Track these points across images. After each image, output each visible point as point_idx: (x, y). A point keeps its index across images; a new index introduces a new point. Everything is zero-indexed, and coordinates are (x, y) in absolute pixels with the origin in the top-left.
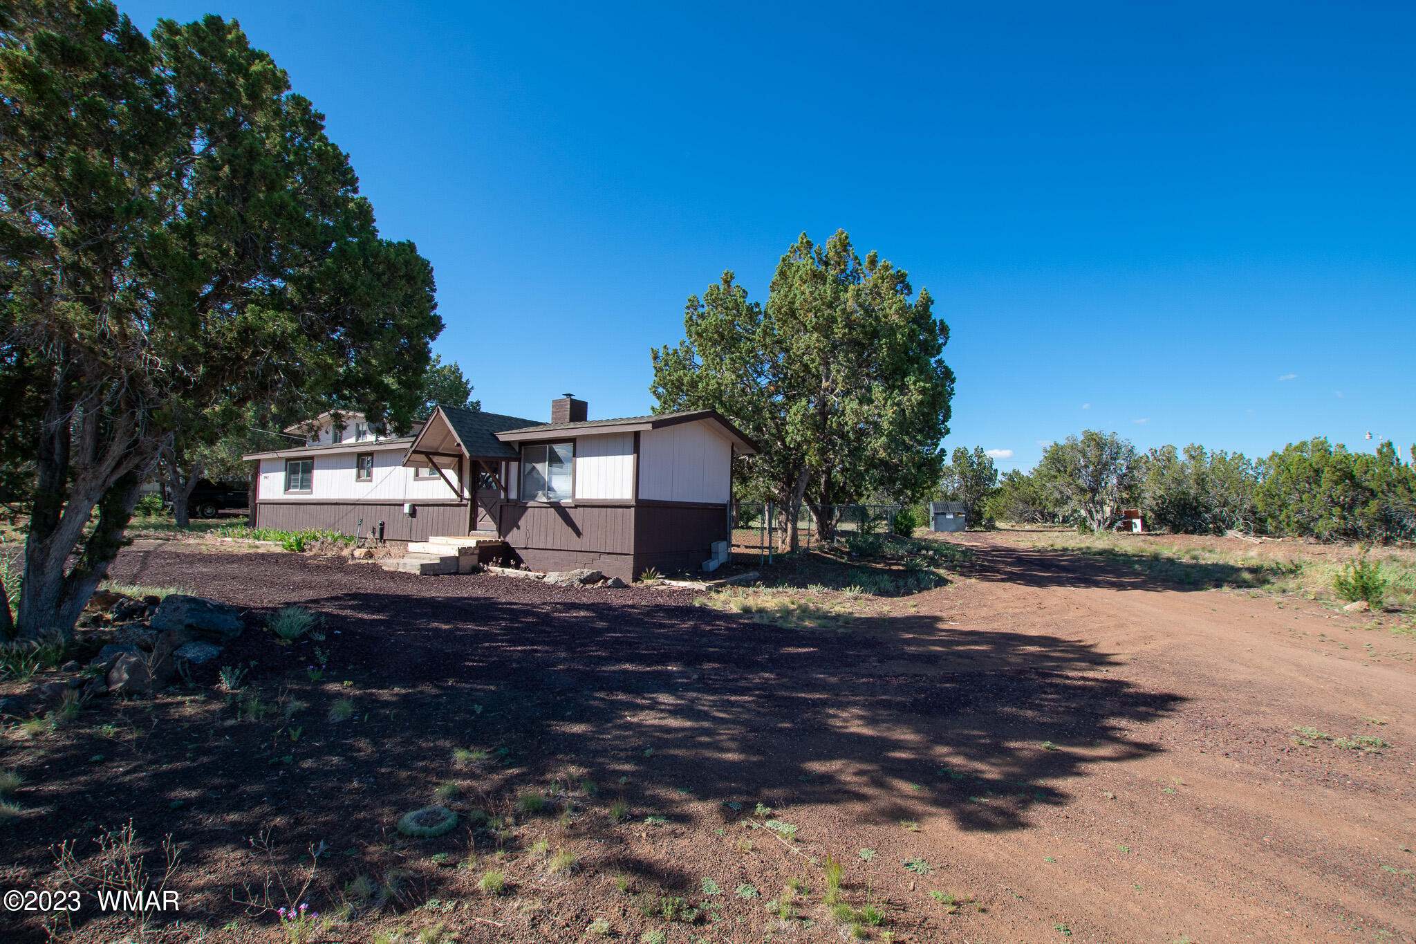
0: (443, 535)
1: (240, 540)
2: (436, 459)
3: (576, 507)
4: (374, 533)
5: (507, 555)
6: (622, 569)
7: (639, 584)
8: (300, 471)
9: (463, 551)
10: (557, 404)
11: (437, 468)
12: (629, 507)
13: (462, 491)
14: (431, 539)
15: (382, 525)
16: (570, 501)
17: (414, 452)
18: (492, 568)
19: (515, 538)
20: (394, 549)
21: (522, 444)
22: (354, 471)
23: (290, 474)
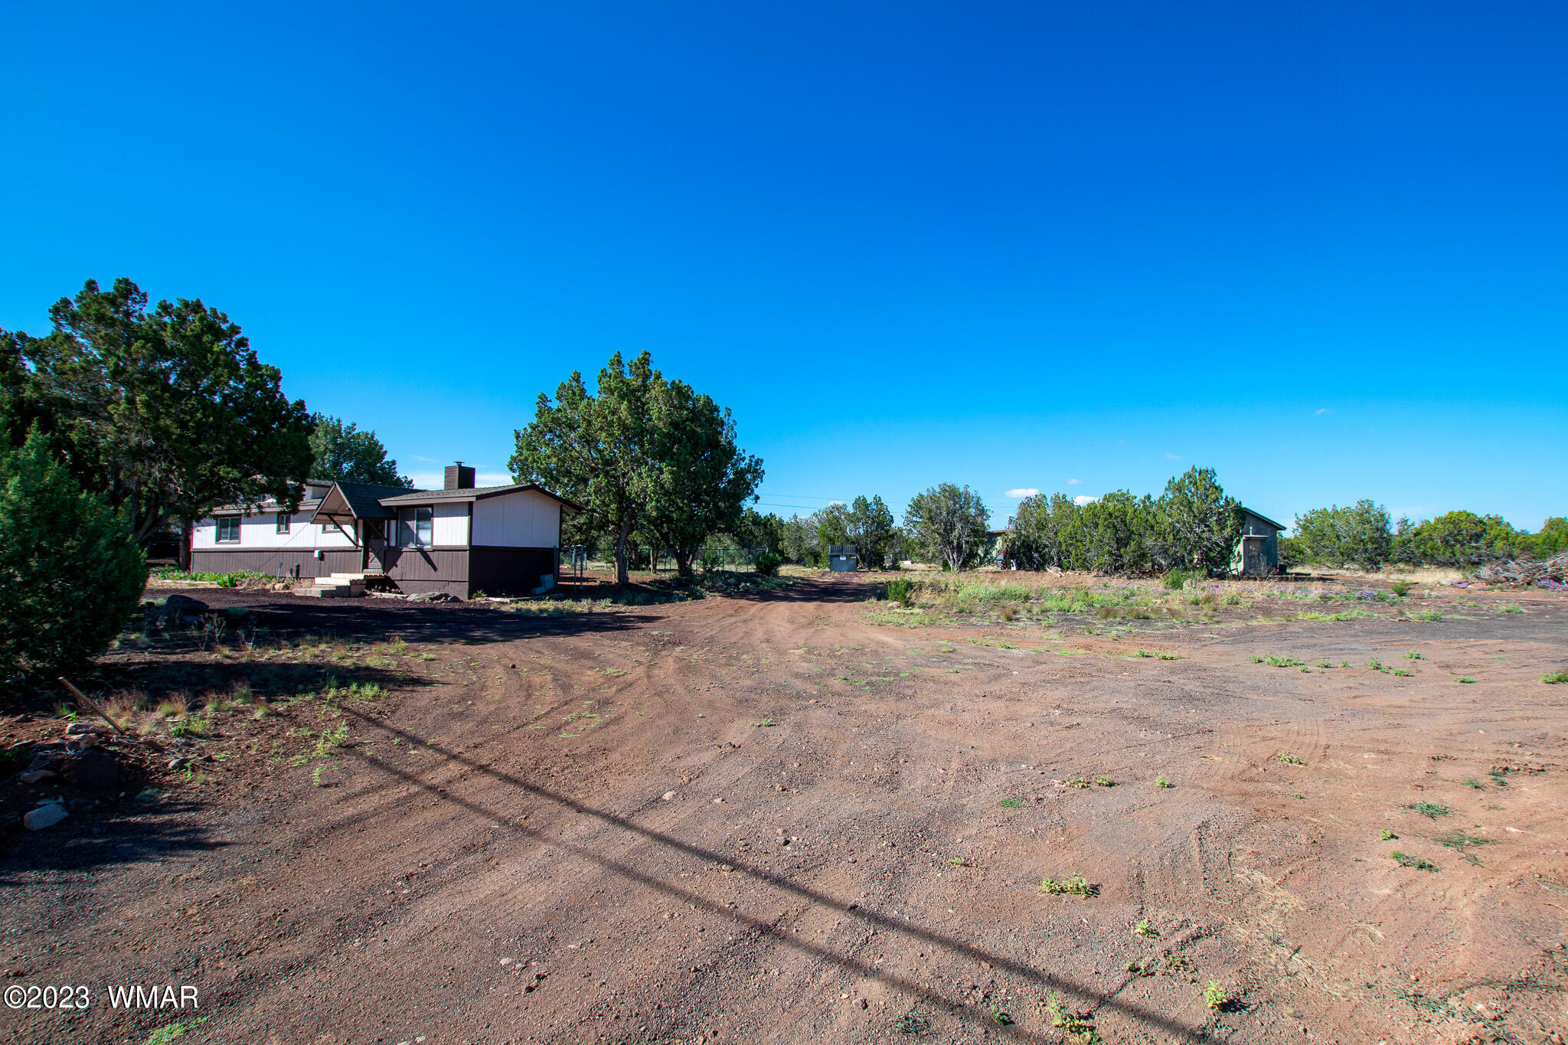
0: (344, 572)
1: (179, 581)
2: (336, 518)
3: (434, 551)
4: (292, 573)
5: (386, 584)
6: (461, 591)
7: (472, 601)
8: (229, 526)
9: (353, 582)
10: (448, 470)
11: (338, 526)
12: (466, 550)
13: (357, 541)
14: (333, 575)
15: (298, 566)
16: (429, 547)
17: (319, 513)
18: (374, 593)
19: (394, 574)
20: (306, 583)
21: (399, 507)
22: (275, 526)
23: (221, 527)
